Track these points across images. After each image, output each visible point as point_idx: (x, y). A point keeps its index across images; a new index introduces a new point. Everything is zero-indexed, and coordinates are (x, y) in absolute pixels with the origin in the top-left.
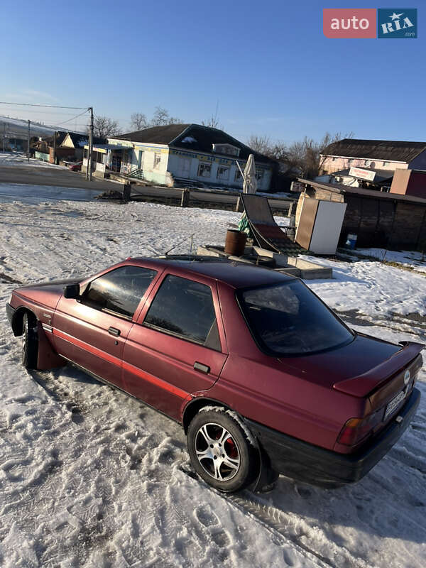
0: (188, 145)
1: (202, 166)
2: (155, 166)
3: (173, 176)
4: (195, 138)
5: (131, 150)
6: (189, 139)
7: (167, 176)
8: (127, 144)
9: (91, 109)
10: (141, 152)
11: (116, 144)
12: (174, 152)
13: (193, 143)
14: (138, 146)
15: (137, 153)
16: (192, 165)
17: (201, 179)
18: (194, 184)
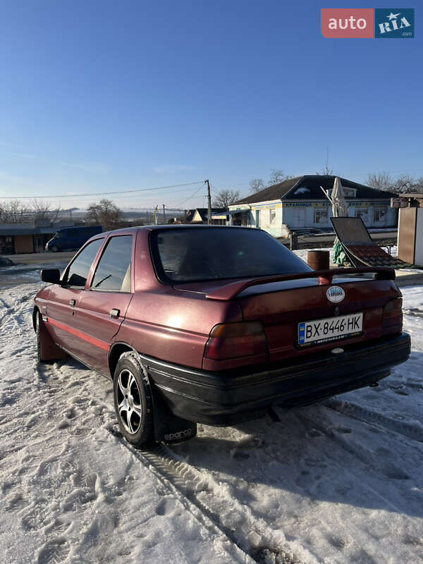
0: (301, 196)
1: (318, 213)
2: (271, 221)
3: (288, 227)
4: (308, 188)
5: (248, 212)
6: (302, 190)
7: (283, 229)
8: (244, 207)
9: (208, 181)
10: (258, 212)
11: (235, 209)
12: (287, 205)
13: (305, 192)
14: (254, 207)
15: (254, 213)
16: (307, 214)
17: (318, 225)
18: (312, 231)
